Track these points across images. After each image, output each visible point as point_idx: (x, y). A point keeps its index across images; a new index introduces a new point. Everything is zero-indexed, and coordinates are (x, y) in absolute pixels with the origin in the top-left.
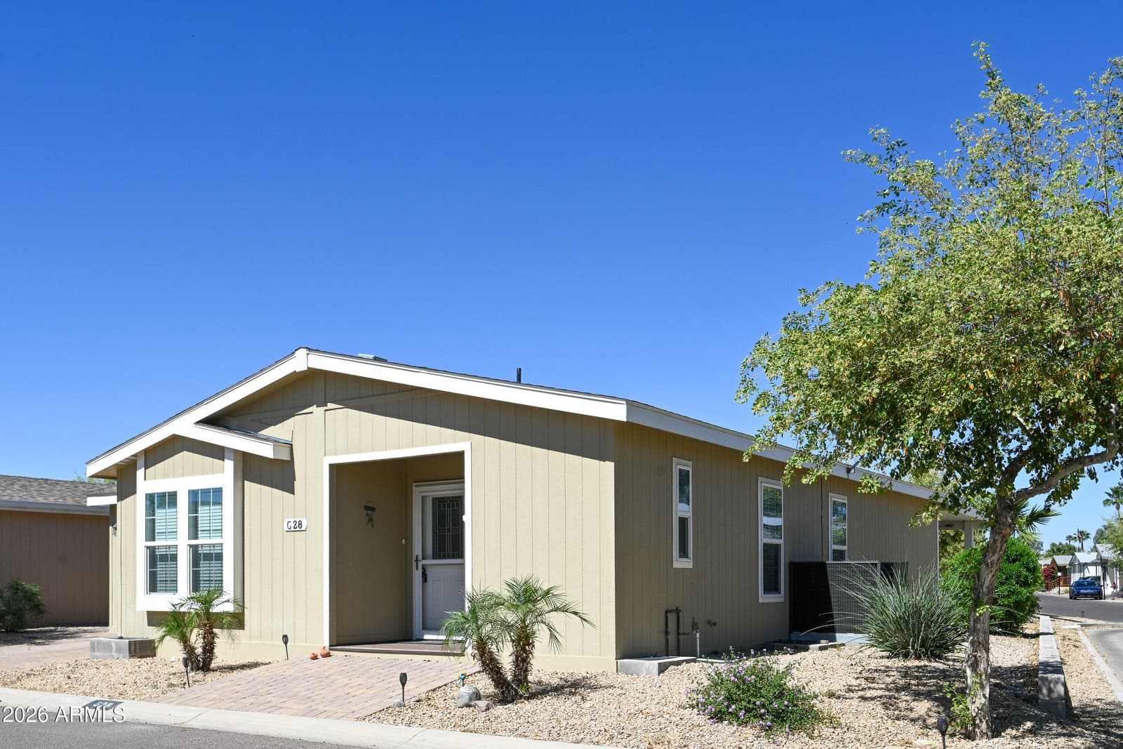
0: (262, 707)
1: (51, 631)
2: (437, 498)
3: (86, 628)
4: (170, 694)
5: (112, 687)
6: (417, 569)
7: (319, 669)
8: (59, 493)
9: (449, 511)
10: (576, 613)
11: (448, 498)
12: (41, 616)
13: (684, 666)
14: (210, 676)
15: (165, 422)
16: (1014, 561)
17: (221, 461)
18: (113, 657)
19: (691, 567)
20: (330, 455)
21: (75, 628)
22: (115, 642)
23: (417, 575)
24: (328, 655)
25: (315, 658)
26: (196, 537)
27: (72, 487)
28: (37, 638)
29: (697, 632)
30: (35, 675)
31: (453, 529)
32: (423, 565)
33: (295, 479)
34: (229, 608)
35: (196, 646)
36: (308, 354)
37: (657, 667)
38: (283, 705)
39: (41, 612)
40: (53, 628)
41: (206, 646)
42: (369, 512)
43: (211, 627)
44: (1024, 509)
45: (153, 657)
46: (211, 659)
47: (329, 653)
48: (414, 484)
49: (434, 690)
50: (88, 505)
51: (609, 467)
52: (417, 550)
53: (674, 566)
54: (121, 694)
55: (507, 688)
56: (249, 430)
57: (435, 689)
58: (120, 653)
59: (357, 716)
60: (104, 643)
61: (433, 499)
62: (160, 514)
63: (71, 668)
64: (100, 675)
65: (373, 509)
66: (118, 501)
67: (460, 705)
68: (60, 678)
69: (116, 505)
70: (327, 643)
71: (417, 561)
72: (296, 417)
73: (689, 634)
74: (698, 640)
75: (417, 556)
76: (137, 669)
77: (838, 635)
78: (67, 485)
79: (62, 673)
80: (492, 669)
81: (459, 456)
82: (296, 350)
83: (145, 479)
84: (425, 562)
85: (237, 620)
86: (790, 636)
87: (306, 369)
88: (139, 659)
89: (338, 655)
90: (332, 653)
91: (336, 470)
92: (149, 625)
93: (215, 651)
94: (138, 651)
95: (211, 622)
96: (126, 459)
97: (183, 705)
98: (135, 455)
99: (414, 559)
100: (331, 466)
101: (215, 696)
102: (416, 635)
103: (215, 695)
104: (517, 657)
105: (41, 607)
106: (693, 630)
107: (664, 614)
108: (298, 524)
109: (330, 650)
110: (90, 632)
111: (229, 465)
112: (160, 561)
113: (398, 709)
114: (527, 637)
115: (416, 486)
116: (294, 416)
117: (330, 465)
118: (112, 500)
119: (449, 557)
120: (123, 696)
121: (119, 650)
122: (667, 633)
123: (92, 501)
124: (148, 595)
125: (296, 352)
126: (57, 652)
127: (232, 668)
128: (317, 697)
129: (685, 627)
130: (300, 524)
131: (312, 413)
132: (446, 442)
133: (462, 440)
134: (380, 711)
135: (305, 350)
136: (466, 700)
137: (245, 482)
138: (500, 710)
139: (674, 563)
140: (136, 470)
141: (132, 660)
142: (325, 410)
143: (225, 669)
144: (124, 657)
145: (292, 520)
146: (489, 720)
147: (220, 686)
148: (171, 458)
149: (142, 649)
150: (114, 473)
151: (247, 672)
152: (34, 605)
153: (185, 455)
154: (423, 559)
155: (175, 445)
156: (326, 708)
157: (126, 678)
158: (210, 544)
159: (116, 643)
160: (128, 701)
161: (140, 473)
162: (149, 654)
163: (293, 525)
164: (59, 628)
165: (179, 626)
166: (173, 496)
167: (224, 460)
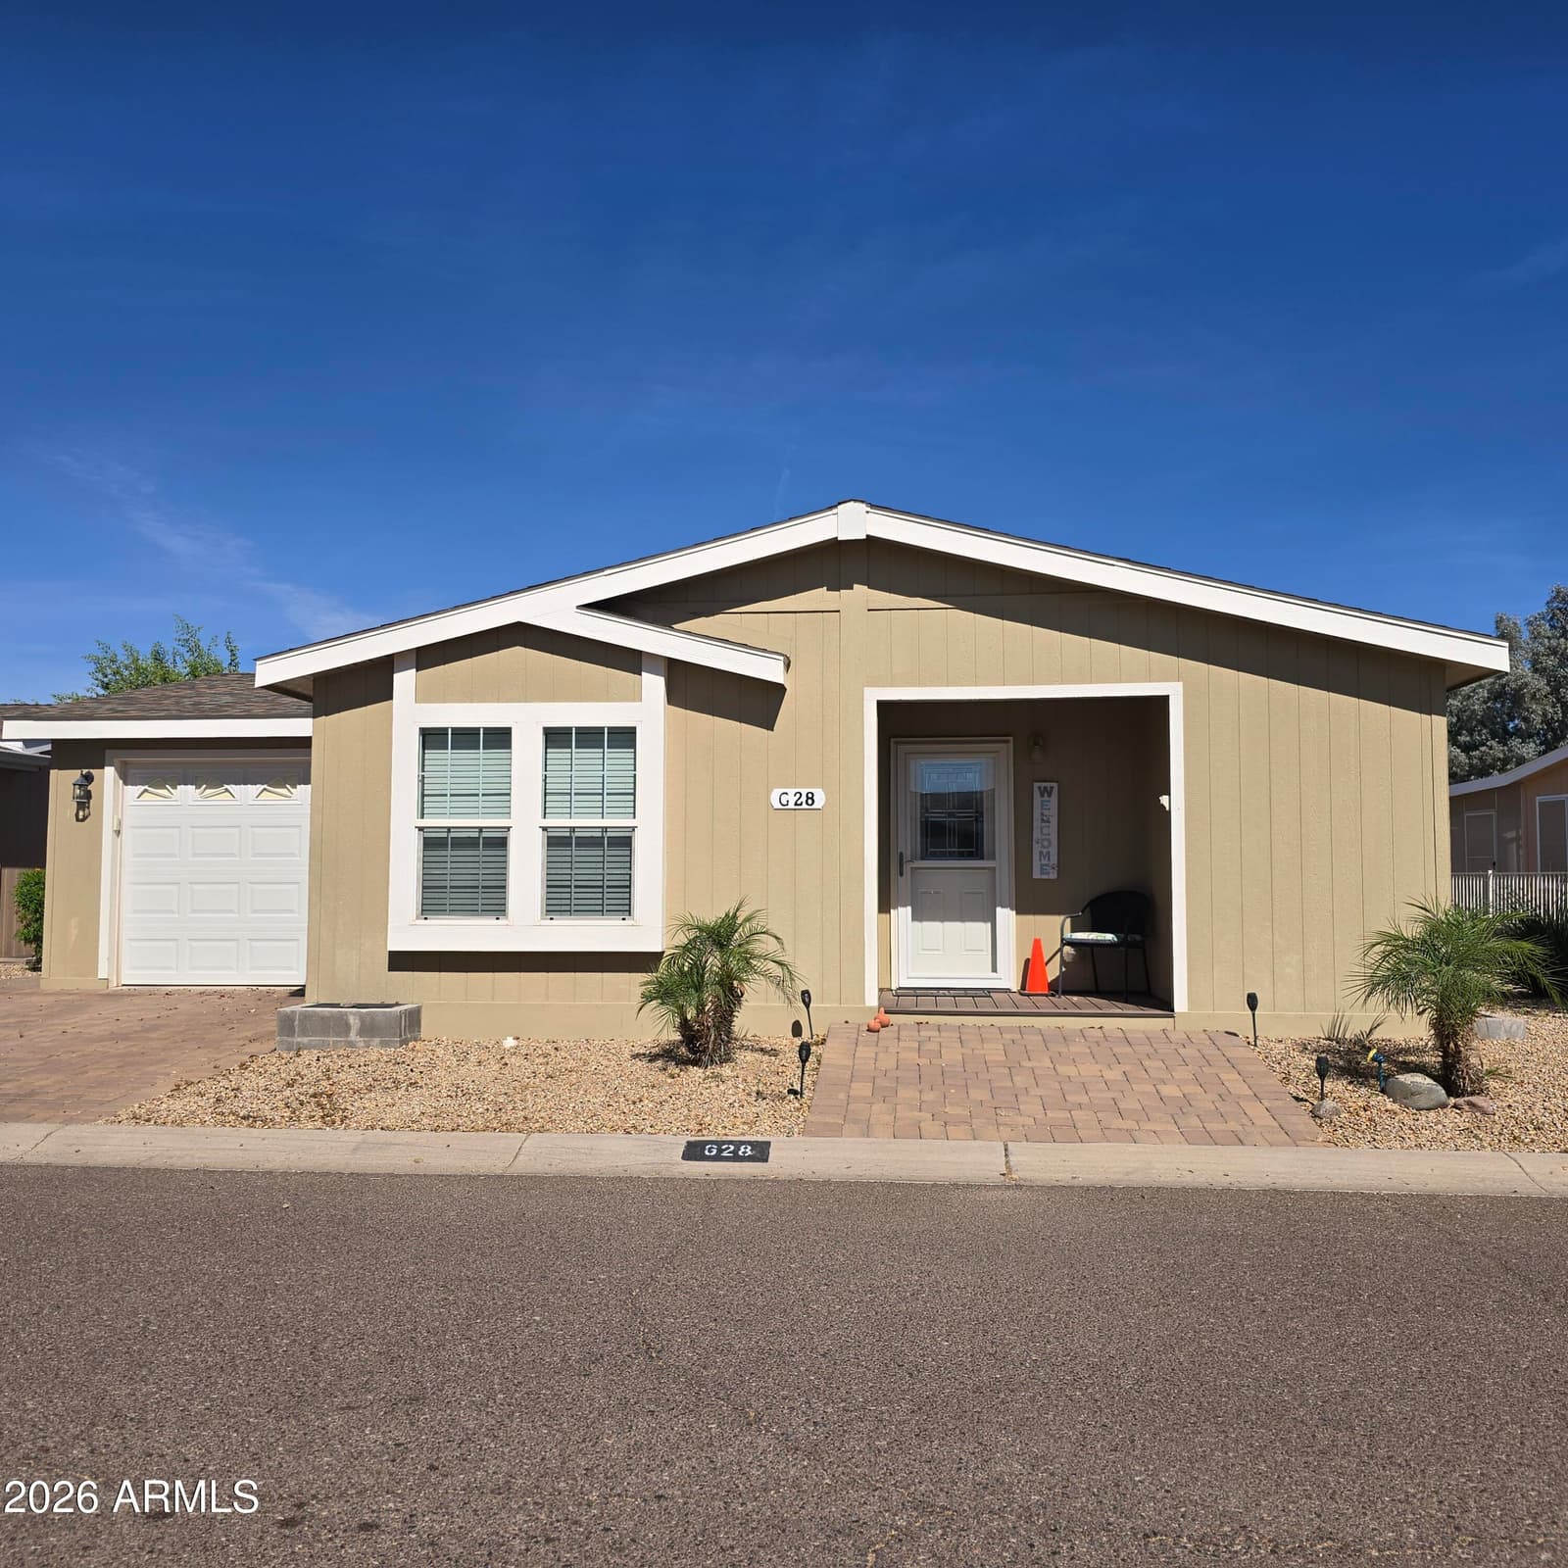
6: (902, 874)
20: (880, 685)
22: (354, 1014)
23: (902, 884)
31: (959, 813)
32: (912, 869)
36: (866, 512)
48: (893, 740)
52: (901, 845)
60: (323, 1018)
70: (872, 1001)
71: (902, 862)
72: (799, 615)
75: (902, 854)
83: (418, 701)
84: (913, 864)
87: (863, 537)
89: (901, 1021)
98: (395, 654)
102: (899, 982)
108: (804, 798)
111: (654, 684)
115: (897, 743)
116: (797, 612)
117: (880, 702)
119: (954, 857)
121: (368, 1030)
124: (420, 921)
125: (840, 506)
130: (811, 798)
131: (838, 612)
132: (1132, 680)
133: (1165, 679)
134: (1321, 1125)
135: (864, 505)
140: (394, 676)
142: (869, 611)
145: (791, 791)
154: (912, 859)
159: (360, 1016)
161: (403, 679)
162: (416, 1034)
163: (792, 800)
166: (500, 738)
167: (640, 675)
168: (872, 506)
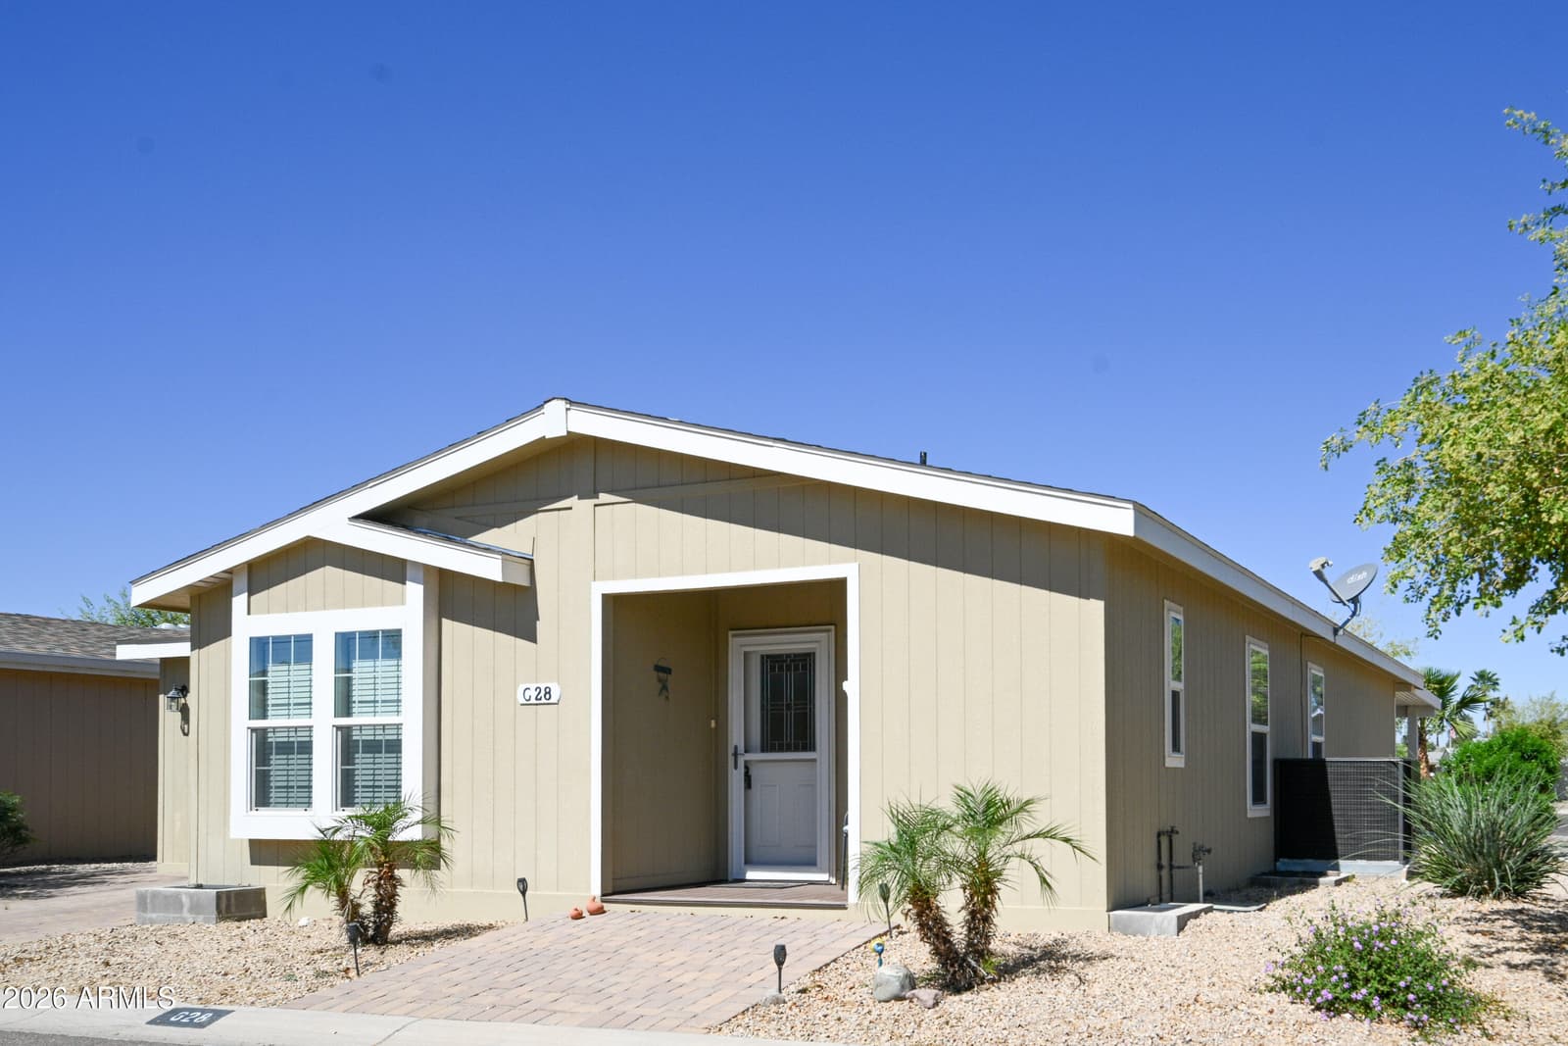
0: (516, 1013)
1: (42, 873)
2: (768, 656)
3: (107, 866)
4: (323, 991)
5: (200, 980)
6: (736, 767)
7: (593, 937)
8: (55, 638)
9: (790, 679)
10: (1067, 840)
11: (788, 656)
12: (21, 847)
13: (1204, 919)
14: (393, 954)
15: (291, 515)
16: (1530, 758)
17: (400, 585)
18: (185, 921)
19: (1183, 766)
20: (603, 579)
21: (93, 866)
22: (186, 893)
23: (736, 778)
24: (600, 911)
25: (578, 916)
26: (348, 713)
27: (77, 629)
28: (16, 886)
29: (1199, 864)
30: (31, 960)
31: (795, 705)
32: (746, 762)
33: (538, 619)
34: (415, 834)
35: (361, 901)
36: (567, 409)
37: (1174, 922)
38: (556, 1007)
39: (24, 841)
40: (44, 867)
41: (381, 901)
42: (661, 675)
43: (391, 868)
44: (1452, 693)
45: (261, 918)
46: (391, 923)
47: (602, 907)
48: (730, 633)
49: (819, 970)
50: (118, 658)
51: (1096, 608)
52: (736, 737)
53: (1167, 765)
54: (224, 994)
55: (961, 966)
56: (454, 533)
57: (821, 968)
58: (199, 914)
59: (706, 1025)
60: (166, 897)
61: (762, 657)
62: (275, 674)
63: (104, 944)
64: (170, 957)
65: (667, 671)
66: (192, 650)
67: (883, 997)
68: (85, 966)
69: (188, 657)
70: (596, 890)
71: (736, 754)
72: (540, 514)
73: (1188, 867)
74: (1201, 876)
75: (736, 747)
76: (239, 942)
77: (1341, 862)
78: (66, 626)
79: (88, 955)
80: (937, 936)
81: (838, 587)
82: (546, 402)
83: (249, 613)
84: (749, 757)
85: (430, 855)
86: (1275, 865)
87: (565, 434)
88: (237, 924)
89: (617, 910)
90: (606, 906)
91: (614, 605)
92: (252, 863)
93: (397, 909)
94: (233, 909)
95: (390, 858)
96: (212, 576)
97: (358, 1012)
98: (229, 571)
99: (731, 751)
100: (605, 597)
101: (418, 992)
102: (733, 874)
103: (414, 991)
104: (973, 914)
105: (23, 831)
106: (1194, 861)
107: (1155, 839)
108: (543, 693)
109: (603, 901)
110: (121, 873)
111: (415, 592)
112: (277, 754)
113: (774, 1008)
114: (988, 882)
115: (734, 636)
116: (538, 512)
117: (603, 595)
118: (182, 649)
119: (789, 749)
120: (229, 999)
121: (196, 908)
122: (1160, 867)
123: (125, 652)
124: (254, 812)
125: (546, 406)
126: (69, 912)
127: (427, 938)
128: (613, 990)
129: (1182, 856)
130: (548, 692)
131: (570, 508)
132: (813, 563)
133: (845, 560)
134: (743, 1012)
135: (564, 402)
136: (894, 988)
137: (444, 620)
138: (954, 1003)
139: (1167, 760)
140: (232, 596)
141: (223, 925)
142: (596, 505)
143: (416, 939)
144: (206, 921)
145: (533, 686)
146: (947, 1023)
147: (420, 972)
148: (302, 577)
149: (241, 905)
150: (186, 602)
151: (460, 944)
152: (9, 828)
153: (329, 574)
154: (746, 751)
155: (308, 555)
156: (640, 1011)
157: (225, 962)
158: (374, 725)
159: (191, 896)
160: (242, 1007)
161: (239, 602)
162: (253, 912)
163: (534, 694)
164: (56, 867)
165: (331, 867)
166: (304, 643)
167: (405, 584)
168: (571, 403)
